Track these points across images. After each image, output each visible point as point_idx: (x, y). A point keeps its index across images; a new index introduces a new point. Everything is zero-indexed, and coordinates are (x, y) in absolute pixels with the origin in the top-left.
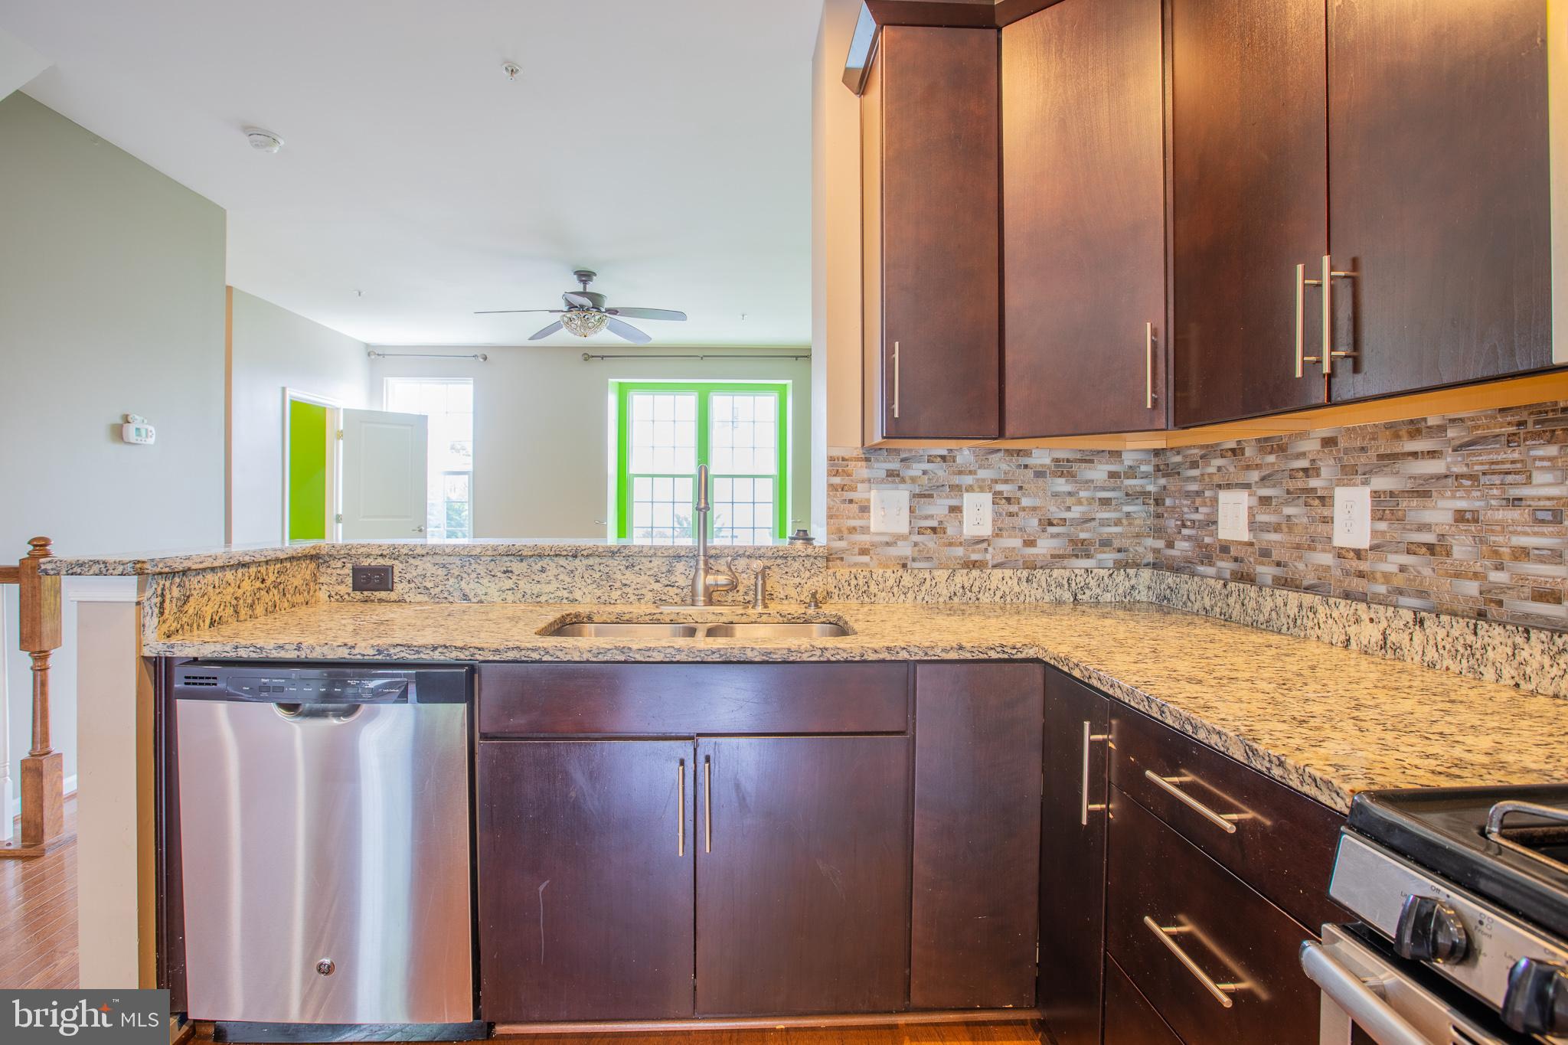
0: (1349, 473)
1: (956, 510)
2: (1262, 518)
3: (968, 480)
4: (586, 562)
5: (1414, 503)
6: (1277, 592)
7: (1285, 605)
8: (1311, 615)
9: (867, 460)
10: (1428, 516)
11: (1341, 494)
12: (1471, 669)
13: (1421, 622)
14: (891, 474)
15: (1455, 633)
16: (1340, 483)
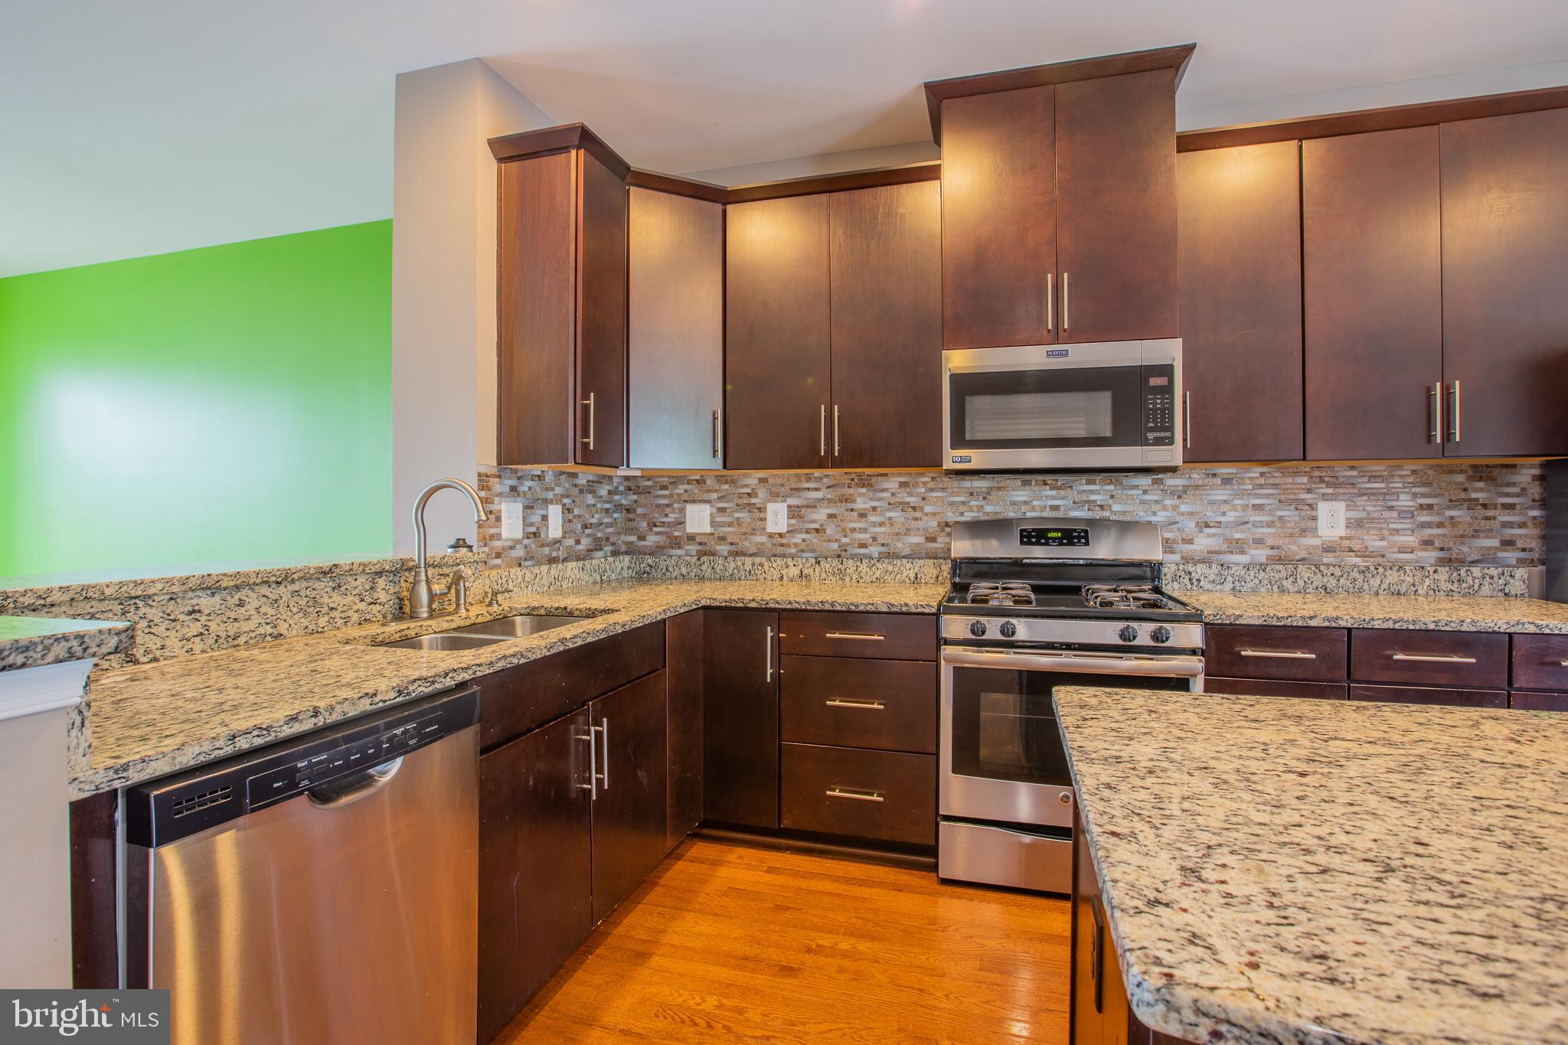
0: (774, 496)
1: (545, 518)
2: (720, 519)
3: (550, 495)
4: (291, 588)
5: (809, 510)
6: (738, 559)
7: (743, 564)
8: (760, 568)
9: (500, 477)
10: (814, 516)
11: (771, 507)
12: (841, 579)
13: (819, 563)
14: (513, 489)
15: (833, 565)
16: (769, 501)
